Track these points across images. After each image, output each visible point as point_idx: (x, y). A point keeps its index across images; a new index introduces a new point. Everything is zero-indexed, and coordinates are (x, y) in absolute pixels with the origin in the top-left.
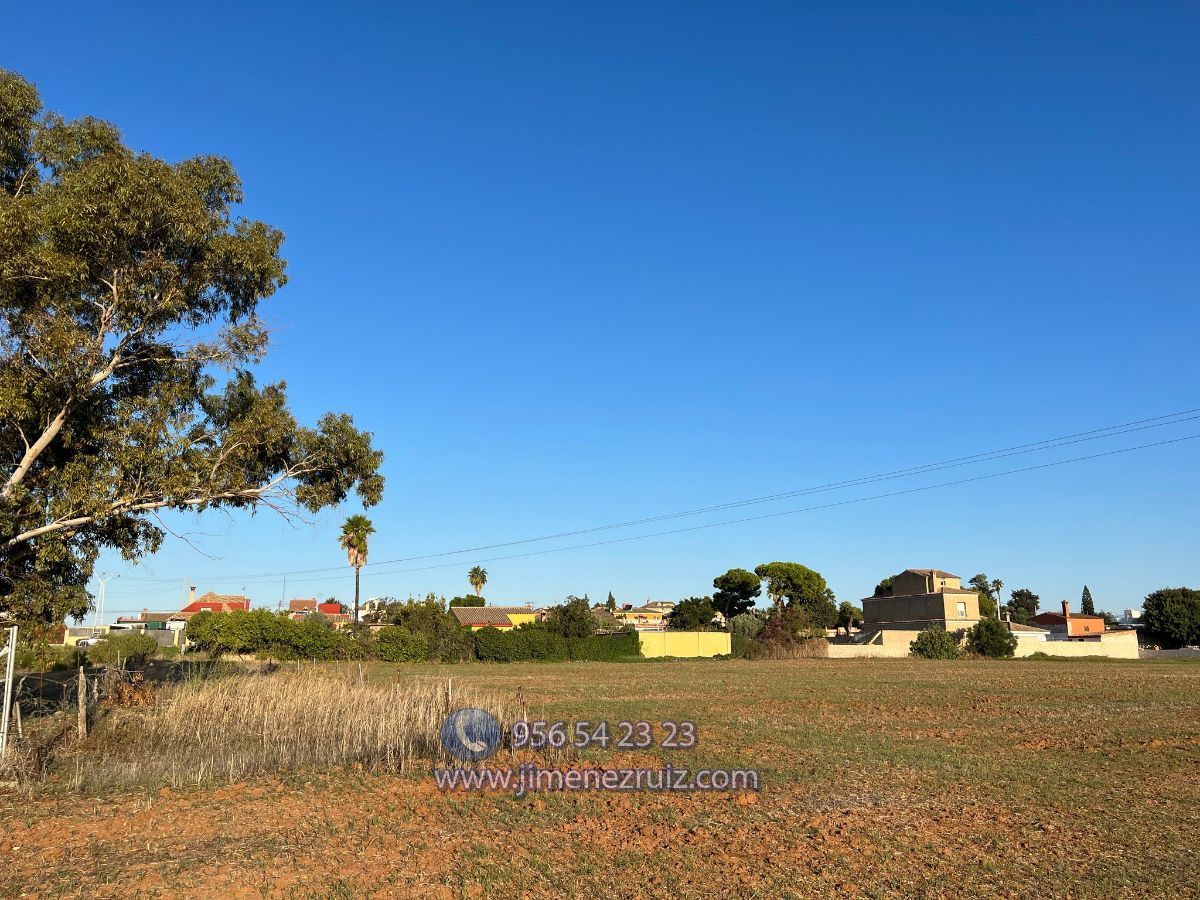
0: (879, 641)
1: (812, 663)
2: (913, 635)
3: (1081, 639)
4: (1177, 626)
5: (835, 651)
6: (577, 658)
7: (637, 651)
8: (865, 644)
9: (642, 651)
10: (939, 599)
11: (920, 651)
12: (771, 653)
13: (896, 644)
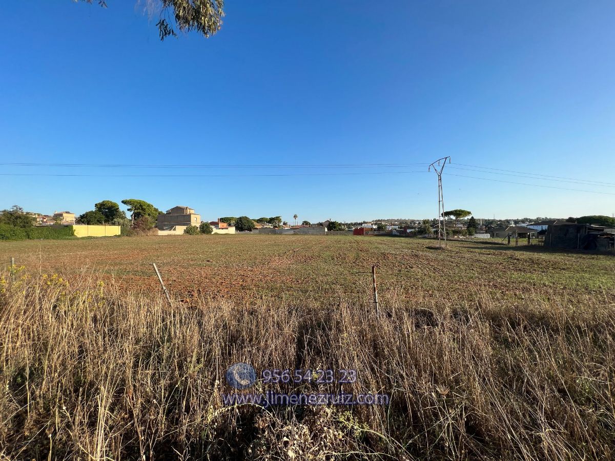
0: (175, 230)
1: (154, 238)
2: (185, 227)
3: (223, 229)
4: (245, 226)
5: (161, 233)
6: (33, 238)
7: (73, 234)
8: (170, 230)
9: (75, 234)
10: (189, 216)
11: (187, 232)
12: (138, 234)
13: (180, 230)
